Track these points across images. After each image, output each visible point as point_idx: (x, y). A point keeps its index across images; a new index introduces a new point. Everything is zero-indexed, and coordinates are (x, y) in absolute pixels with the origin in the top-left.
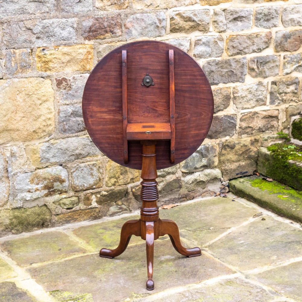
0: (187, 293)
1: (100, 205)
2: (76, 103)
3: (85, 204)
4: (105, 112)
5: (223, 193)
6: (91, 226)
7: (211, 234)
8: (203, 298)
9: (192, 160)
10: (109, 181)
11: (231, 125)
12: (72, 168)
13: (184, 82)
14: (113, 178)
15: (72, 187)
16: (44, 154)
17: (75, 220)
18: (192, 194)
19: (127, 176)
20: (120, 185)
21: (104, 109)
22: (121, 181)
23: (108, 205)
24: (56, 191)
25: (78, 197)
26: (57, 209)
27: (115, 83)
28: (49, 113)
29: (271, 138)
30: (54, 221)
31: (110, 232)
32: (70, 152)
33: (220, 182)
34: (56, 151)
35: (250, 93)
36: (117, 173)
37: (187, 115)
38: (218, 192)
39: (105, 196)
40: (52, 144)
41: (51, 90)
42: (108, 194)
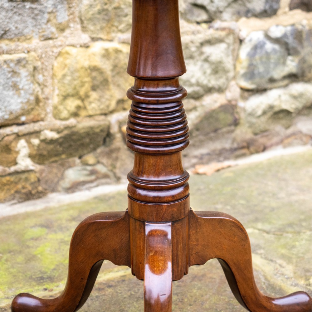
1: (39, 164)
9: (264, 60)
10: (61, 104)
14: (71, 99)
18: (261, 140)
19: (108, 93)
20: (90, 116)
22: (93, 106)
23: (62, 165)
31: (60, 236)
36: (83, 84)
39: (52, 141)
42: (61, 138)
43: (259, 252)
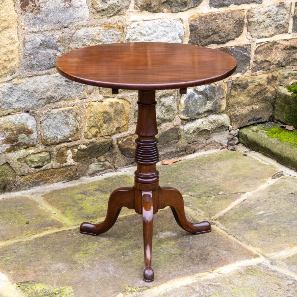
0: (197, 286)
1: (77, 162)
2: (47, 31)
3: (58, 161)
5: (231, 145)
6: (66, 189)
7: (221, 201)
8: (219, 294)
9: (194, 103)
10: (89, 131)
11: (243, 59)
12: (42, 115)
14: (94, 128)
15: (41, 139)
16: (6, 98)
17: (46, 181)
18: (193, 147)
19: (112, 124)
20: (102, 136)
22: (104, 131)
23: (88, 162)
24: (22, 144)
25: (49, 152)
26: (22, 168)
28: (11, 44)
29: (292, 75)
30: (18, 183)
31: (92, 198)
32: (38, 95)
33: (228, 131)
34: (21, 93)
35: (269, 17)
36: (99, 120)
38: (225, 143)
39: (84, 150)
40: (15, 84)
41: (13, 13)
42: (88, 148)
43: (189, 205)
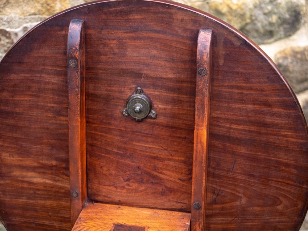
4: (33, 169)
13: (235, 117)
21: (29, 162)
27: (55, 103)
37: (238, 198)
